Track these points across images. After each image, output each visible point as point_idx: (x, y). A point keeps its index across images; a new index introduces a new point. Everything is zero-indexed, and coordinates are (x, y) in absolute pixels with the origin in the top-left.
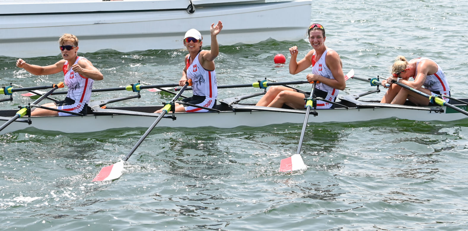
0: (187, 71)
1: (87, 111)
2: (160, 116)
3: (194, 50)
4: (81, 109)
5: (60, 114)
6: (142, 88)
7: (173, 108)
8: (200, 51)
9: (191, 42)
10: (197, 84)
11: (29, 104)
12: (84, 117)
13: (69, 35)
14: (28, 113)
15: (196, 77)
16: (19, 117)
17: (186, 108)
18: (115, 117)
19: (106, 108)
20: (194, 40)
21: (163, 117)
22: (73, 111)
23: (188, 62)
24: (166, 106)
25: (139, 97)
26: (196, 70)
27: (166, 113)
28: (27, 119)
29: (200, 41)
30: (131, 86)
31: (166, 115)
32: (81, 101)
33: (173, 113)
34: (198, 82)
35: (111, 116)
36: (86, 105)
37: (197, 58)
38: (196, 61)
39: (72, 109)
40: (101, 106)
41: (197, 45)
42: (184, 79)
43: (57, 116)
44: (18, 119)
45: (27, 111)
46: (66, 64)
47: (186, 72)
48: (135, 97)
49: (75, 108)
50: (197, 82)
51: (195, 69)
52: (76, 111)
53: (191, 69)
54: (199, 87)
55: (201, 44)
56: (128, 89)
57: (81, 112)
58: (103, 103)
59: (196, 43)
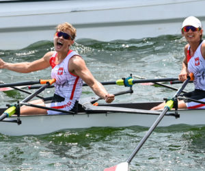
0: (189, 64)
1: (78, 109)
2: (161, 113)
3: (193, 40)
4: (71, 107)
5: (49, 112)
6: (134, 82)
7: (175, 105)
8: (201, 41)
9: (190, 31)
10: (200, 79)
11: (18, 102)
12: (76, 116)
13: (62, 24)
14: (17, 112)
15: (198, 71)
16: (7, 116)
17: (187, 105)
18: (110, 115)
19: (99, 105)
20: (193, 29)
21: (165, 115)
22: (63, 109)
23: (189, 54)
24: (168, 102)
25: (131, 92)
26: (199, 64)
27: (168, 109)
28: (16, 119)
29: (200, 29)
30: (122, 81)
31: (168, 113)
32: (71, 98)
33: (176, 110)
34: (201, 77)
35: (105, 114)
36: (77, 102)
37: (199, 50)
38: (198, 53)
39: (62, 107)
40: (93, 103)
41: (197, 34)
42: (184, 72)
43: (46, 114)
44: (6, 119)
45: (16, 110)
46: (54, 56)
47: (186, 65)
48: (127, 92)
49: (65, 106)
50: (199, 76)
51: (197, 62)
52: (67, 109)
53: (192, 62)
54: (202, 81)
55: (201, 32)
56: (119, 84)
57: (72, 110)
58: (93, 100)
59: (196, 32)
